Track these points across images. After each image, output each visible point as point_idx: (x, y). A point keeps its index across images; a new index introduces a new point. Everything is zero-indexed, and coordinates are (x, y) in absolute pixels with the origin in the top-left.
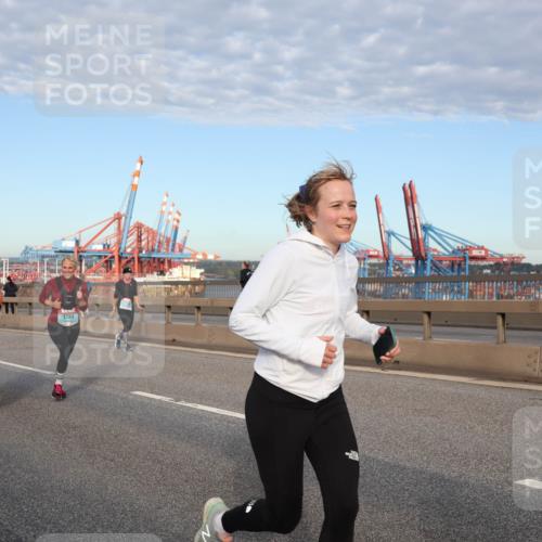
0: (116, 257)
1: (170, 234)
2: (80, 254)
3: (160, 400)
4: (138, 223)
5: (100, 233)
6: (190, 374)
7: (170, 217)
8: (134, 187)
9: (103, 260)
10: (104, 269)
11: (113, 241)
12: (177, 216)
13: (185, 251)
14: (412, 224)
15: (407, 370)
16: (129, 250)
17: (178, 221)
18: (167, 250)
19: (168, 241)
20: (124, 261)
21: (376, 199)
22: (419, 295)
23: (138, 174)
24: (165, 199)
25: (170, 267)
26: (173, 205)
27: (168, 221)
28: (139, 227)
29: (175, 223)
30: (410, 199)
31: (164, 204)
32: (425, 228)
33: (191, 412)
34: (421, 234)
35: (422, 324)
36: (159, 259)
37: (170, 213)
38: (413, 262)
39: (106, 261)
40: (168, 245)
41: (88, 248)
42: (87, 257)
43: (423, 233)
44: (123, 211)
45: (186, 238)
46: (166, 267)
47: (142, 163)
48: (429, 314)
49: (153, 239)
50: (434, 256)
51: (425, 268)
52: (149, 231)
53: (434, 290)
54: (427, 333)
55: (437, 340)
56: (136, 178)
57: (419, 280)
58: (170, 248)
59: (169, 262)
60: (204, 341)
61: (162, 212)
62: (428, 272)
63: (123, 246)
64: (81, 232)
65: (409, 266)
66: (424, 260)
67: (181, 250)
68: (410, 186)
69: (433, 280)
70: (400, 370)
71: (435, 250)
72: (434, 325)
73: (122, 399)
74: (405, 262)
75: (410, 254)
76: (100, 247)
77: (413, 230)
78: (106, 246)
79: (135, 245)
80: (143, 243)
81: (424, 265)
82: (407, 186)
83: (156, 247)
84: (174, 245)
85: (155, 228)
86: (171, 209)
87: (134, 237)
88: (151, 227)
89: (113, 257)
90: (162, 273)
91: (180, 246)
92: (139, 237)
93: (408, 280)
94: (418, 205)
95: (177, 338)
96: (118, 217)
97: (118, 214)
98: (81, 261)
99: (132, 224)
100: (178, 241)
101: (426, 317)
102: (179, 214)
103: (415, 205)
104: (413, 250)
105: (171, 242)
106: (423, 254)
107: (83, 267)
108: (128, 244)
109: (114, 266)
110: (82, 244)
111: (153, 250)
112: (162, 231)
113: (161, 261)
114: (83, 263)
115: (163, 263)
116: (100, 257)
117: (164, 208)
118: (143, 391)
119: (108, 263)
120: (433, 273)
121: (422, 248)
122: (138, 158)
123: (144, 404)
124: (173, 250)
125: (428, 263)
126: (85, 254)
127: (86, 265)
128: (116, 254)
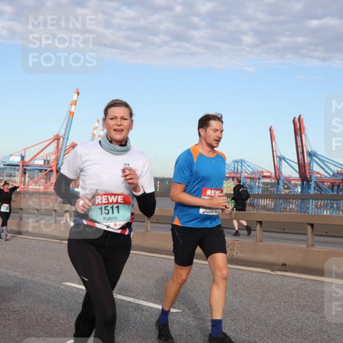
0: (55, 171)
2: (25, 167)
4: (73, 143)
5: (41, 151)
8: (72, 114)
9: (44, 173)
10: (43, 181)
11: (53, 157)
14: (300, 151)
15: (291, 271)
21: (270, 130)
22: (303, 209)
23: (75, 103)
24: (96, 124)
26: (103, 129)
30: (299, 130)
31: (96, 128)
32: (311, 155)
34: (307, 159)
35: (306, 234)
37: (100, 136)
38: (300, 182)
39: (46, 174)
41: (31, 163)
42: (30, 170)
43: (309, 159)
44: (62, 133)
47: (78, 94)
48: (312, 225)
50: (317, 178)
51: (309, 188)
53: (316, 207)
54: (310, 242)
55: (318, 248)
56: (73, 106)
57: (304, 198)
61: (94, 135)
62: (312, 191)
63: (60, 162)
64: (25, 149)
65: (296, 185)
66: (309, 181)
68: (299, 119)
69: (316, 198)
70: (287, 271)
71: (319, 173)
72: (316, 235)
73: (55, 288)
74: (293, 182)
75: (297, 176)
76: (42, 162)
77: (301, 156)
78: (47, 162)
81: (309, 185)
82: (297, 119)
86: (101, 133)
89: (52, 171)
93: (295, 197)
94: (305, 135)
96: (57, 138)
97: (58, 135)
98: (25, 173)
99: (68, 144)
101: (309, 228)
103: (303, 136)
104: (300, 173)
106: (308, 177)
107: (27, 179)
109: (52, 178)
110: (27, 159)
114: (27, 175)
116: (41, 170)
117: (95, 132)
118: (73, 282)
119: (48, 176)
120: (316, 191)
121: (307, 172)
122: (76, 89)
125: (313, 184)
126: (29, 168)
127: (29, 177)
128: (54, 169)
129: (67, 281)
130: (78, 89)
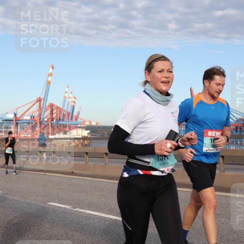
0: (38, 124)
1: (70, 110)
2: (17, 122)
3: (64, 208)
4: (51, 103)
5: (28, 109)
6: (82, 192)
7: (70, 100)
8: (49, 83)
9: (31, 125)
10: (30, 131)
11: (36, 114)
12: (74, 99)
13: (79, 120)
16: (46, 119)
17: (74, 103)
18: (68, 119)
19: (69, 114)
20: (43, 126)
23: (51, 75)
24: (67, 89)
25: (70, 129)
26: (72, 93)
27: (69, 102)
28: (52, 106)
29: (73, 103)
31: (66, 92)
33: (82, 215)
36: (63, 125)
37: (70, 98)
40: (69, 117)
41: (22, 118)
44: (42, 97)
45: (79, 112)
46: (68, 129)
47: (53, 68)
48: (223, 157)
49: (60, 113)
52: (57, 108)
55: (228, 173)
56: (50, 78)
58: (70, 118)
59: (69, 126)
60: (90, 173)
61: (65, 97)
63: (42, 117)
64: (17, 109)
67: (76, 120)
72: (226, 164)
73: (42, 207)
76: (29, 118)
78: (33, 117)
79: (49, 116)
80: (54, 115)
83: (62, 118)
84: (72, 117)
85: (61, 107)
86: (71, 95)
87: (48, 112)
88: (58, 106)
89: (36, 123)
90: (65, 133)
91: (75, 116)
92: (52, 112)
95: (75, 171)
96: (39, 100)
97: (40, 98)
98: (17, 126)
99: (47, 104)
100: (75, 114)
101: (221, 159)
102: (75, 98)
105: (71, 115)
107: (19, 130)
108: (46, 116)
109: (37, 129)
110: (18, 116)
111: (60, 119)
112: (65, 108)
113: (65, 126)
114: (19, 127)
115: (66, 127)
116: (29, 123)
117: (66, 95)
118: (54, 202)
119: (34, 127)
122: (51, 65)
123: (55, 210)
124: (71, 119)
126: (20, 122)
128: (38, 122)
129: (50, 202)
130: (52, 65)
